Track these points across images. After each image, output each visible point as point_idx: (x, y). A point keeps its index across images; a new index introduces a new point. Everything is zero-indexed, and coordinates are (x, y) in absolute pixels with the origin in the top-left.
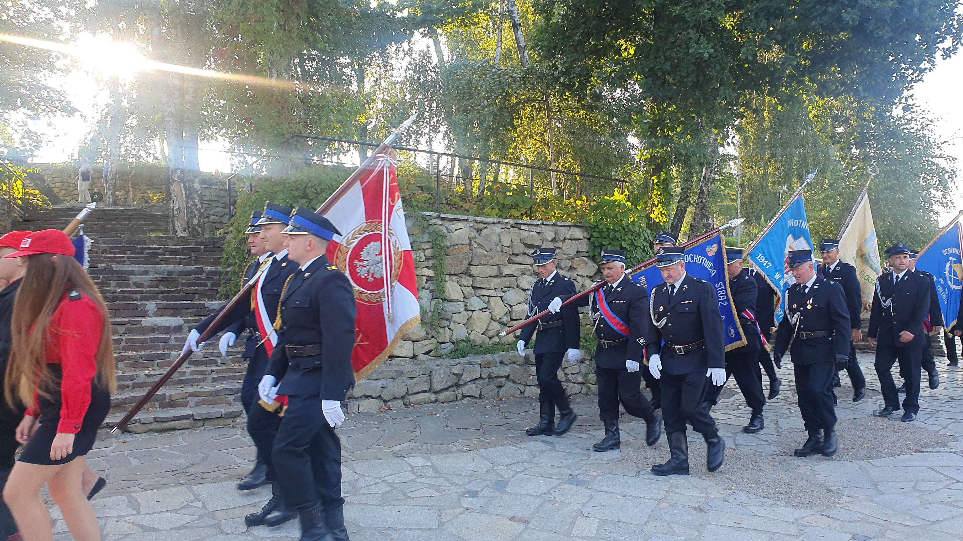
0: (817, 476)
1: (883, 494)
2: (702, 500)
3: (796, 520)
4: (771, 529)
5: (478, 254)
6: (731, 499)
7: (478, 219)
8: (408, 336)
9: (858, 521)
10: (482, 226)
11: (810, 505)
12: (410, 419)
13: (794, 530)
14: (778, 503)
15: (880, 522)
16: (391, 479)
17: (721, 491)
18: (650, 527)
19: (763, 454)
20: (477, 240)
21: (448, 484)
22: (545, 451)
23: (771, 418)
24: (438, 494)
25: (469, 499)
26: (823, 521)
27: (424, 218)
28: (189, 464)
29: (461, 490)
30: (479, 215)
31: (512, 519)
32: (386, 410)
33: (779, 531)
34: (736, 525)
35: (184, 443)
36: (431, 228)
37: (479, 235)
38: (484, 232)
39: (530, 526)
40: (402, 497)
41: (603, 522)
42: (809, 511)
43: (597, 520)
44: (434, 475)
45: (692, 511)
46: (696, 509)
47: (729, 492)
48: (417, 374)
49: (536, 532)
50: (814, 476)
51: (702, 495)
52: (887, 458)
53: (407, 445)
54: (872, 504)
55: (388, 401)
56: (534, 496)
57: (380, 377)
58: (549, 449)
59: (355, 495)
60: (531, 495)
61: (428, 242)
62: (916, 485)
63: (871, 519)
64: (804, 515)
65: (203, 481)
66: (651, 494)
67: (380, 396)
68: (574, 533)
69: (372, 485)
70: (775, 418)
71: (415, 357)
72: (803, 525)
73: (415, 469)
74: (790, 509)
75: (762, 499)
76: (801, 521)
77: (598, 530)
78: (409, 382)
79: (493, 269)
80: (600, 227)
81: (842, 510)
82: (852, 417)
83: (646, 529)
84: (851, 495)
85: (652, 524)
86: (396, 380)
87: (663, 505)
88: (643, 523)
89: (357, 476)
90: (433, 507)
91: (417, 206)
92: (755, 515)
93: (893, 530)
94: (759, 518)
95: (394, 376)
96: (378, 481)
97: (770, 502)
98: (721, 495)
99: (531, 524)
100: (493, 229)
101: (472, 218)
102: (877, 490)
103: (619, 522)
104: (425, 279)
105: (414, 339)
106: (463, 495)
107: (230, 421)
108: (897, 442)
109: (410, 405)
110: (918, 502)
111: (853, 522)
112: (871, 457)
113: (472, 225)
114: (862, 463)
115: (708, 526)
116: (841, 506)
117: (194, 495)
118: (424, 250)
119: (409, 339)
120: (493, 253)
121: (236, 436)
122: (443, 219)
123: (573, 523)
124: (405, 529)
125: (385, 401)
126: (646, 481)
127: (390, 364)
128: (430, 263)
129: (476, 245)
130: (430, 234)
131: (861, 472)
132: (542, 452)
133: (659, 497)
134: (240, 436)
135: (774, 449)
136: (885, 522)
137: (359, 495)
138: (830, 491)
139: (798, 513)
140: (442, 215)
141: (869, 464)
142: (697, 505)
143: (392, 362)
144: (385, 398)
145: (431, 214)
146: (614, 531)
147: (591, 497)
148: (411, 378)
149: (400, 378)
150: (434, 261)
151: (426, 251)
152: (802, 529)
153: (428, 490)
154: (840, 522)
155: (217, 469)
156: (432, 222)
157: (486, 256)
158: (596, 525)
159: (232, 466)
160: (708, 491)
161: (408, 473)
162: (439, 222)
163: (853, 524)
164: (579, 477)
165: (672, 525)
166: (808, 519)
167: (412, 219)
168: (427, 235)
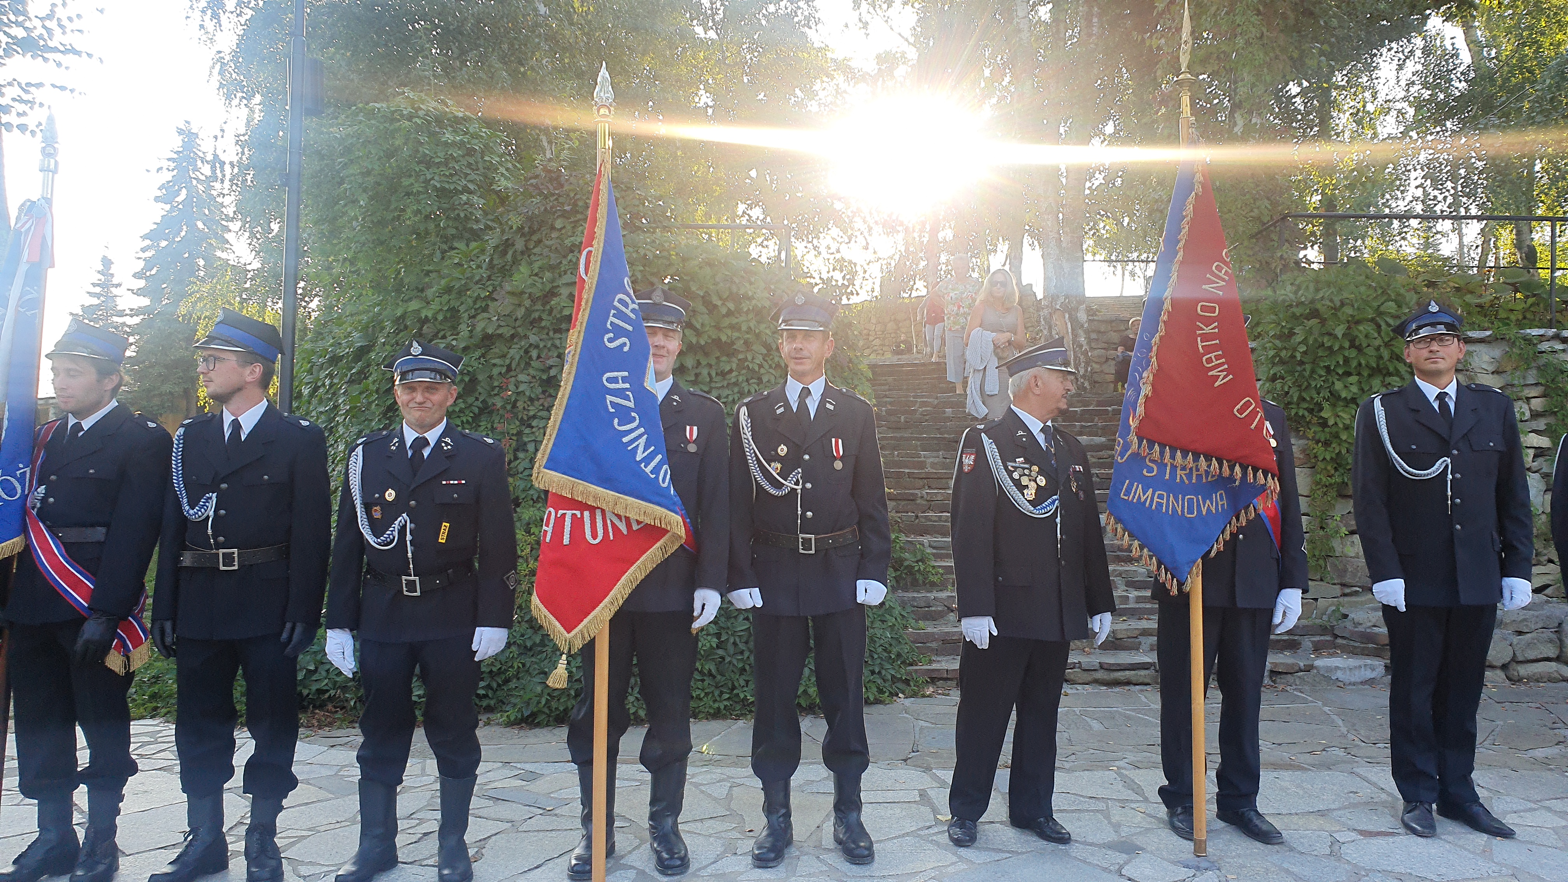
12: (1533, 705)
27: (1528, 340)
36: (1543, 359)
48: (1533, 627)
53: (1556, 750)
61: (1536, 384)
78: (1516, 639)
91: (1508, 318)
109: (1520, 680)
118: (1528, 399)
122: (1564, 341)
128: (1541, 424)
130: (1542, 369)
140: (1565, 333)
145: (1542, 331)
148: (1520, 633)
150: (1551, 420)
151: (1533, 401)
162: (1559, 346)
167: (1504, 343)
168: (1535, 372)
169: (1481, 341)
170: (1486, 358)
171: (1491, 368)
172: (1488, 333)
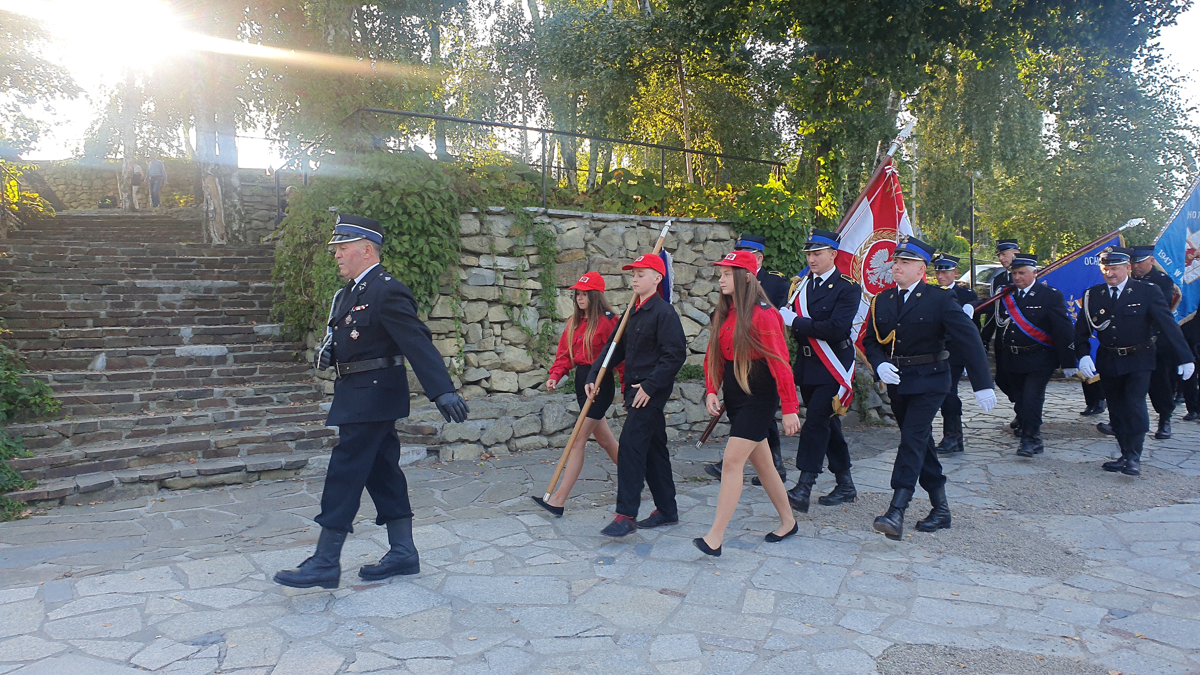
0: (1048, 535)
1: (1140, 557)
2: (905, 566)
3: (1031, 590)
4: (1000, 602)
5: (597, 261)
6: (942, 564)
7: (595, 215)
8: (510, 366)
9: (1113, 592)
10: (600, 224)
11: (1045, 571)
12: (518, 468)
13: (1029, 603)
14: (1004, 569)
15: (1143, 592)
16: (503, 542)
17: (927, 554)
18: (842, 601)
19: (974, 508)
20: (595, 243)
21: (575, 548)
22: (694, 507)
23: (978, 463)
24: (564, 561)
25: (604, 567)
26: (1066, 592)
27: (527, 215)
28: (244, 528)
29: (593, 555)
30: (596, 211)
31: (663, 591)
32: (487, 458)
33: (1011, 604)
34: (954, 598)
35: (237, 502)
36: (537, 228)
37: (597, 236)
38: (604, 232)
39: (687, 599)
40: (519, 565)
41: (781, 595)
42: (1045, 580)
43: (773, 592)
44: (556, 537)
45: (894, 580)
46: (898, 577)
47: (938, 556)
48: (525, 413)
49: (695, 607)
50: (1044, 535)
51: (904, 559)
52: (1137, 512)
53: (518, 500)
54: (1128, 570)
55: (490, 447)
56: (687, 562)
57: (479, 416)
58: (699, 504)
59: (459, 562)
60: (683, 562)
61: (533, 246)
62: (1181, 545)
63: (1129, 589)
64: (1039, 585)
65: (264, 548)
66: (837, 559)
67: (479, 440)
68: (745, 609)
69: (478, 550)
70: (983, 463)
71: (520, 391)
72: (1041, 597)
73: (531, 529)
74: (1019, 577)
75: (982, 564)
76: (1038, 592)
77: (776, 605)
78: (514, 422)
79: (616, 280)
80: (752, 224)
81: (1089, 577)
82: (1084, 460)
83: (837, 604)
84: (1097, 558)
85: (844, 597)
86: (499, 421)
87: (855, 573)
88: (833, 595)
89: (458, 540)
90: (559, 578)
91: (517, 200)
92: (977, 585)
93: (1161, 603)
94: (982, 588)
95: (495, 414)
96: (487, 545)
97: (993, 568)
98: (929, 560)
99: (688, 597)
100: (615, 227)
101: (587, 214)
102: (1130, 551)
103: (802, 594)
104: (530, 293)
105: (518, 369)
106: (596, 562)
107: (292, 473)
108: (1147, 491)
109: (517, 450)
110: (1187, 566)
111: (1107, 593)
112: (1117, 511)
113: (588, 223)
114: (1103, 517)
115: (918, 600)
116: (1087, 572)
117: (255, 565)
118: (528, 255)
119: (512, 369)
120: (615, 260)
121: (301, 492)
122: (550, 216)
123: (742, 598)
124: (528, 605)
125: (486, 447)
126: (830, 542)
127: (490, 401)
128: (536, 273)
129: (593, 249)
130: (536, 235)
131: (1105, 529)
132: (691, 508)
133: (848, 562)
134: (306, 492)
135: (986, 501)
136: (1148, 593)
137: (464, 562)
138: (1068, 553)
139: (1032, 582)
140: (550, 211)
141: (1115, 519)
142: (900, 573)
143: (492, 398)
144: (485, 443)
145: (535, 209)
146: (797, 606)
147: (761, 564)
148: (517, 418)
149: (503, 417)
150: (542, 270)
151: (531, 257)
152: (1040, 602)
153: (551, 555)
154: (1088, 593)
155: (280, 533)
156: (538, 219)
157: (606, 263)
158: (772, 599)
159: (300, 529)
160: (911, 555)
161: (524, 535)
162: (547, 220)
163: (1107, 596)
164: (741, 538)
165: (871, 598)
166: (1047, 589)
167: (513, 216)
168: (531, 237)
169: (499, 214)
170: (502, 226)
171: (505, 234)
172: (503, 208)
